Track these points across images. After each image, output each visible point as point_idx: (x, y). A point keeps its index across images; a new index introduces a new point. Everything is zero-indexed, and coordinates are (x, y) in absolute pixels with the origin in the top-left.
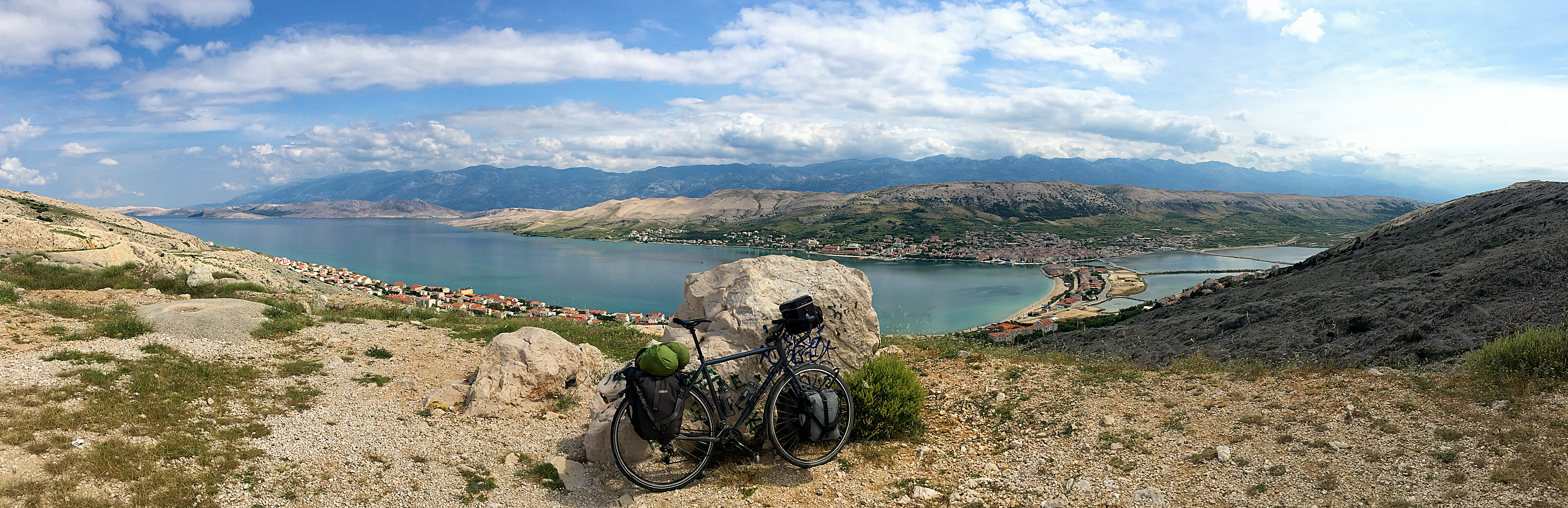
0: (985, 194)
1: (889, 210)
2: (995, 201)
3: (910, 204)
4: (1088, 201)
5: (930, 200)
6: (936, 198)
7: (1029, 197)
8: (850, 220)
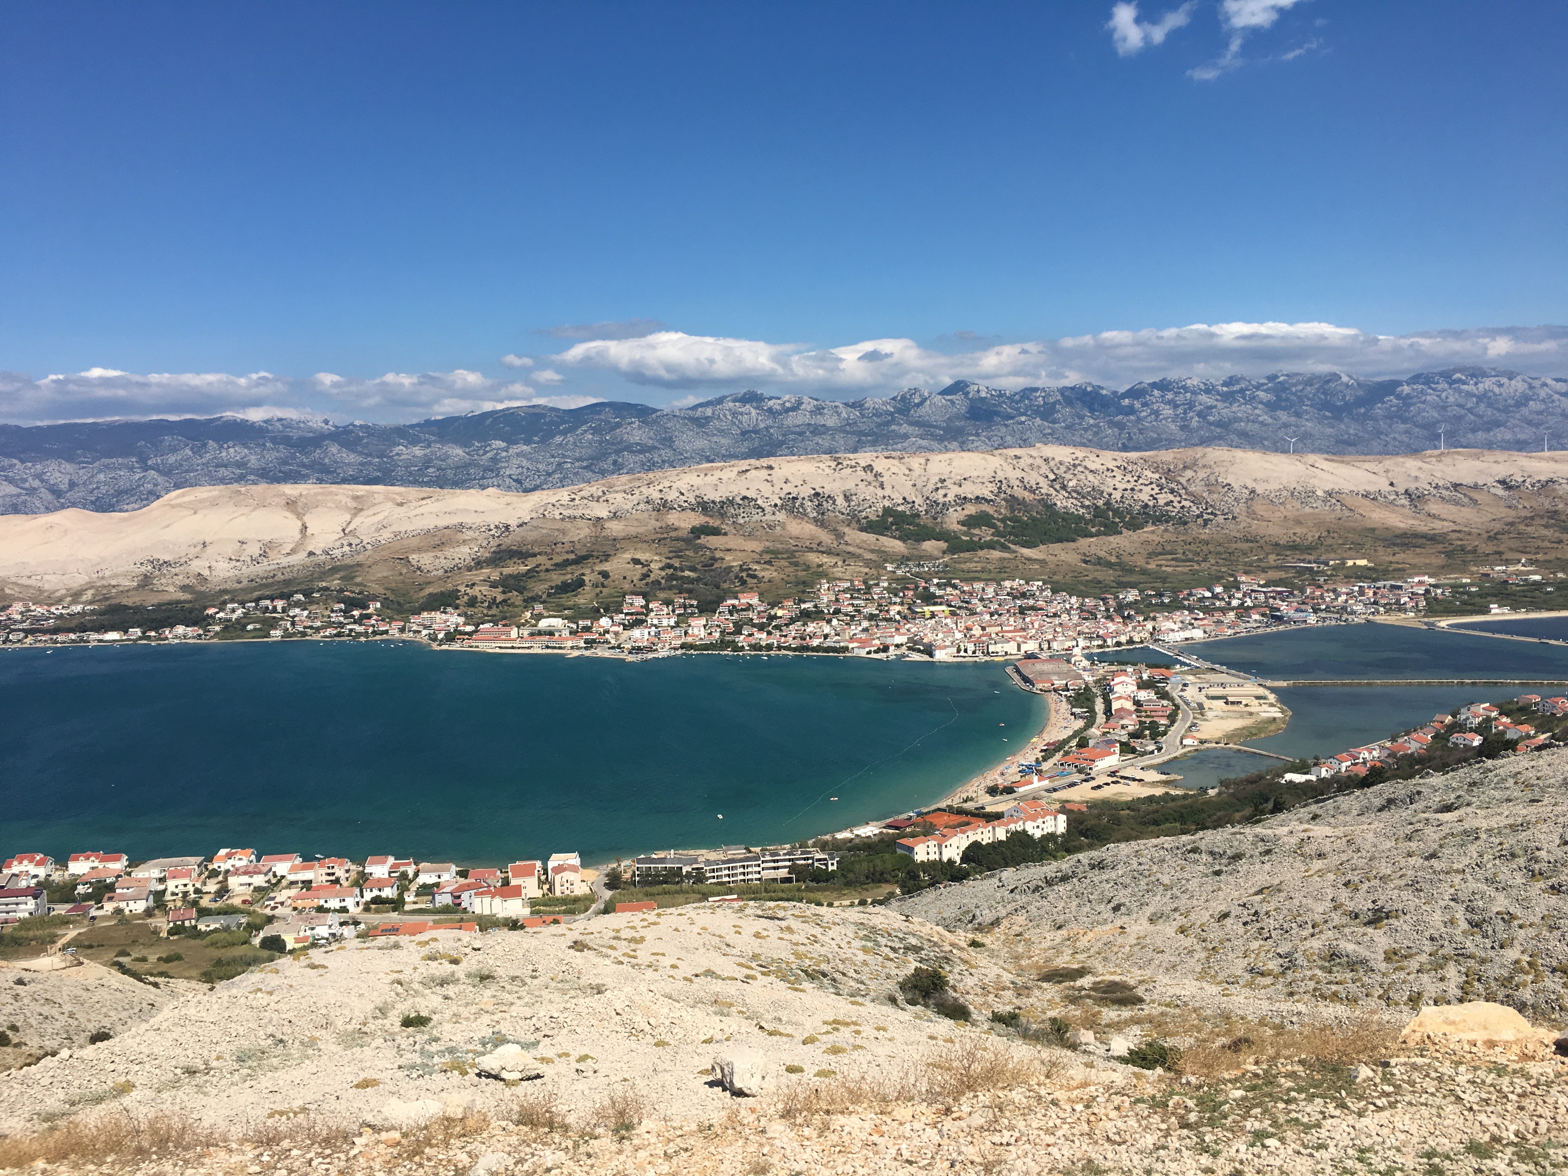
0: (862, 485)
1: (632, 531)
2: (887, 503)
3: (684, 515)
4: (1117, 495)
5: (731, 502)
6: (744, 498)
7: (969, 490)
8: (540, 559)
